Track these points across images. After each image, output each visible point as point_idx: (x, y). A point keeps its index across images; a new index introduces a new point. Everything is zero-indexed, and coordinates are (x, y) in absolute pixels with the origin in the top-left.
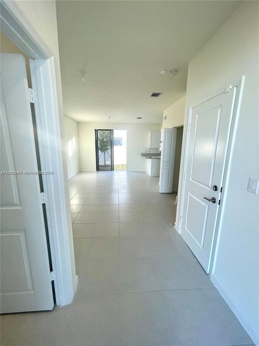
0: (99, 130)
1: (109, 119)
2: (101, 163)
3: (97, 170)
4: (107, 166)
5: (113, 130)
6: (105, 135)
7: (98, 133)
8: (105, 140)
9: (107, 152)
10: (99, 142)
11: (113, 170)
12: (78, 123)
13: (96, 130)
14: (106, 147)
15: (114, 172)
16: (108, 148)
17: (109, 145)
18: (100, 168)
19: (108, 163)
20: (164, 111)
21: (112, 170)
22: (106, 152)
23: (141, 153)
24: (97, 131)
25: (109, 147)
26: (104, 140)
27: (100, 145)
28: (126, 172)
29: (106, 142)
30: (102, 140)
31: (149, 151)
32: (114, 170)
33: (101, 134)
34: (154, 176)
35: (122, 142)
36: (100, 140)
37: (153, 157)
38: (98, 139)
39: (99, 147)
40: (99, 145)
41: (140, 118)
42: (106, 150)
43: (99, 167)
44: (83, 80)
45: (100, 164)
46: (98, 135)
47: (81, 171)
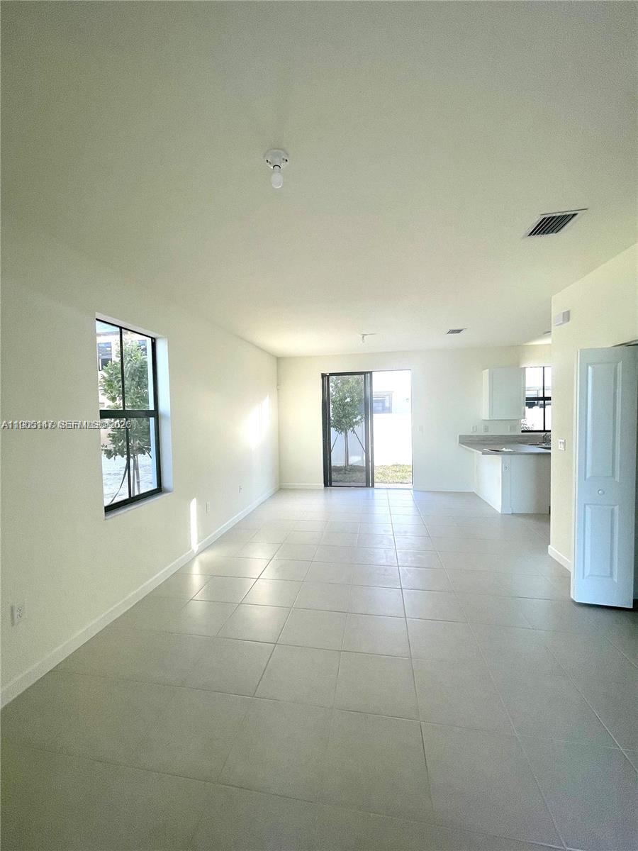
0: (331, 374)
1: (361, 342)
2: (337, 461)
3: (326, 485)
4: (354, 469)
5: (371, 373)
6: (347, 387)
7: (331, 384)
8: (348, 400)
9: (353, 431)
10: (331, 406)
11: (373, 486)
12: (279, 361)
13: (323, 376)
14: (352, 420)
15: (376, 491)
16: (354, 420)
17: (360, 414)
18: (334, 476)
19: (356, 459)
20: (553, 297)
21: (367, 486)
22: (349, 432)
23: (460, 436)
24: (328, 377)
25: (359, 417)
26: (346, 401)
27: (337, 414)
28: (412, 491)
29: (351, 405)
30: (341, 400)
31: (486, 429)
32: (376, 485)
33: (336, 385)
34: (512, 514)
35: (391, 403)
36: (333, 402)
37: (504, 449)
38: (331, 398)
39: (332, 419)
40: (331, 414)
41: (459, 331)
42: (351, 426)
43: (330, 474)
44: (277, 180)
45: (334, 463)
46: (331, 389)
47: (282, 486)
